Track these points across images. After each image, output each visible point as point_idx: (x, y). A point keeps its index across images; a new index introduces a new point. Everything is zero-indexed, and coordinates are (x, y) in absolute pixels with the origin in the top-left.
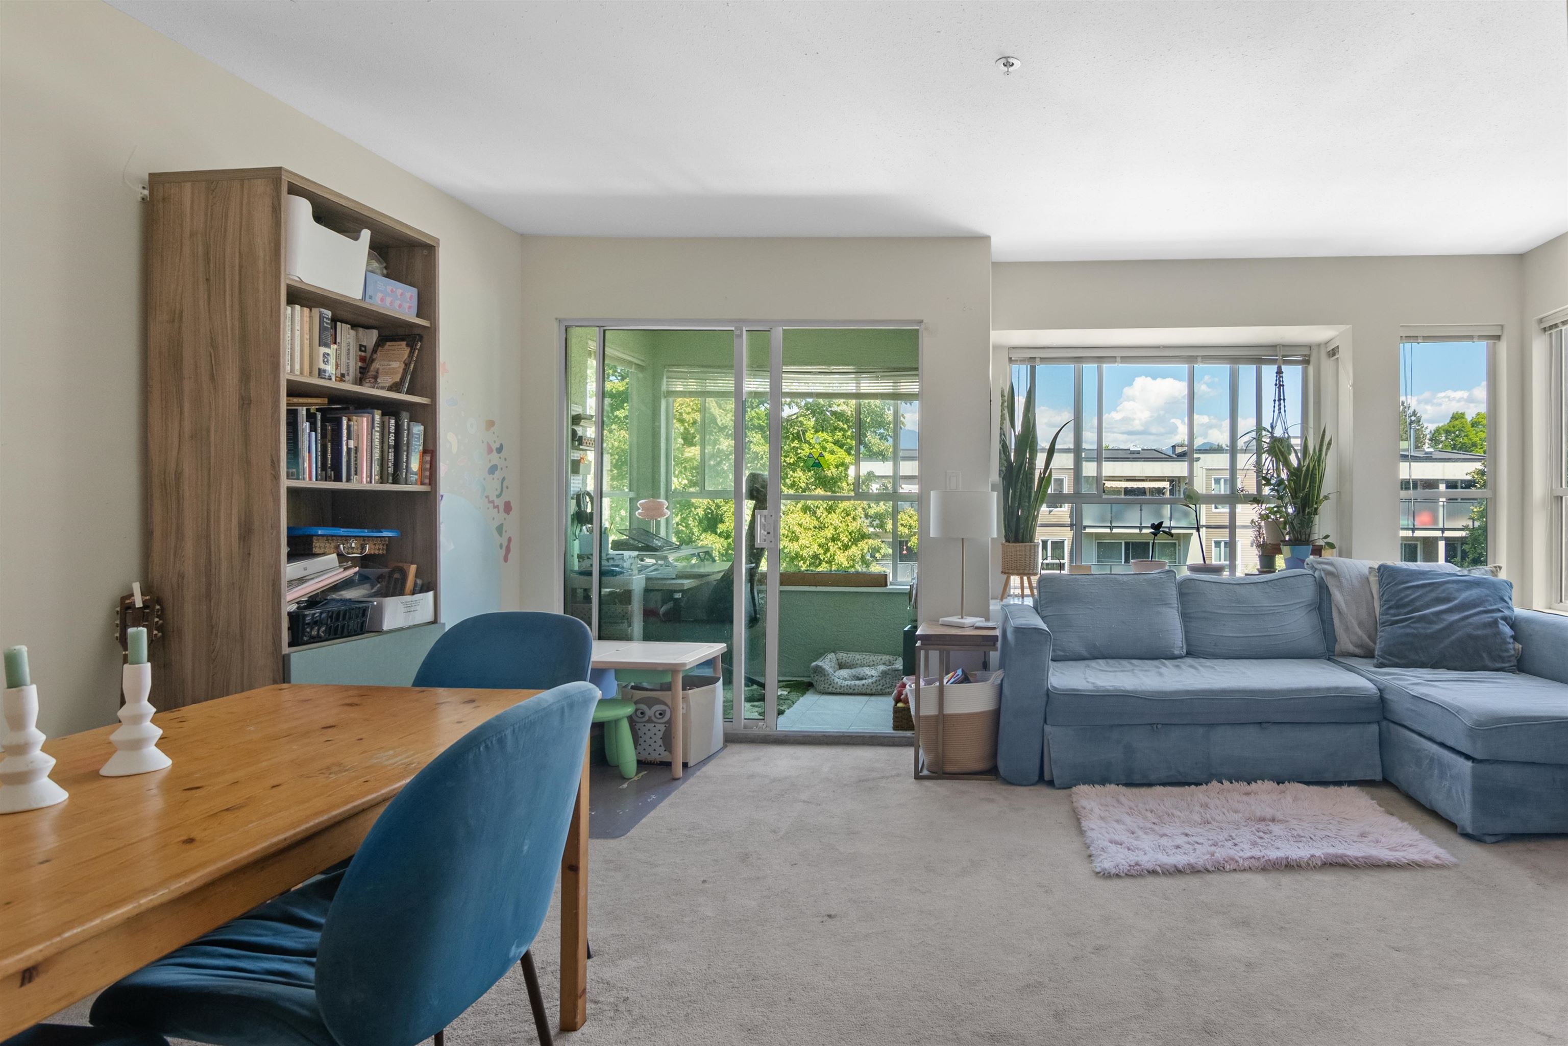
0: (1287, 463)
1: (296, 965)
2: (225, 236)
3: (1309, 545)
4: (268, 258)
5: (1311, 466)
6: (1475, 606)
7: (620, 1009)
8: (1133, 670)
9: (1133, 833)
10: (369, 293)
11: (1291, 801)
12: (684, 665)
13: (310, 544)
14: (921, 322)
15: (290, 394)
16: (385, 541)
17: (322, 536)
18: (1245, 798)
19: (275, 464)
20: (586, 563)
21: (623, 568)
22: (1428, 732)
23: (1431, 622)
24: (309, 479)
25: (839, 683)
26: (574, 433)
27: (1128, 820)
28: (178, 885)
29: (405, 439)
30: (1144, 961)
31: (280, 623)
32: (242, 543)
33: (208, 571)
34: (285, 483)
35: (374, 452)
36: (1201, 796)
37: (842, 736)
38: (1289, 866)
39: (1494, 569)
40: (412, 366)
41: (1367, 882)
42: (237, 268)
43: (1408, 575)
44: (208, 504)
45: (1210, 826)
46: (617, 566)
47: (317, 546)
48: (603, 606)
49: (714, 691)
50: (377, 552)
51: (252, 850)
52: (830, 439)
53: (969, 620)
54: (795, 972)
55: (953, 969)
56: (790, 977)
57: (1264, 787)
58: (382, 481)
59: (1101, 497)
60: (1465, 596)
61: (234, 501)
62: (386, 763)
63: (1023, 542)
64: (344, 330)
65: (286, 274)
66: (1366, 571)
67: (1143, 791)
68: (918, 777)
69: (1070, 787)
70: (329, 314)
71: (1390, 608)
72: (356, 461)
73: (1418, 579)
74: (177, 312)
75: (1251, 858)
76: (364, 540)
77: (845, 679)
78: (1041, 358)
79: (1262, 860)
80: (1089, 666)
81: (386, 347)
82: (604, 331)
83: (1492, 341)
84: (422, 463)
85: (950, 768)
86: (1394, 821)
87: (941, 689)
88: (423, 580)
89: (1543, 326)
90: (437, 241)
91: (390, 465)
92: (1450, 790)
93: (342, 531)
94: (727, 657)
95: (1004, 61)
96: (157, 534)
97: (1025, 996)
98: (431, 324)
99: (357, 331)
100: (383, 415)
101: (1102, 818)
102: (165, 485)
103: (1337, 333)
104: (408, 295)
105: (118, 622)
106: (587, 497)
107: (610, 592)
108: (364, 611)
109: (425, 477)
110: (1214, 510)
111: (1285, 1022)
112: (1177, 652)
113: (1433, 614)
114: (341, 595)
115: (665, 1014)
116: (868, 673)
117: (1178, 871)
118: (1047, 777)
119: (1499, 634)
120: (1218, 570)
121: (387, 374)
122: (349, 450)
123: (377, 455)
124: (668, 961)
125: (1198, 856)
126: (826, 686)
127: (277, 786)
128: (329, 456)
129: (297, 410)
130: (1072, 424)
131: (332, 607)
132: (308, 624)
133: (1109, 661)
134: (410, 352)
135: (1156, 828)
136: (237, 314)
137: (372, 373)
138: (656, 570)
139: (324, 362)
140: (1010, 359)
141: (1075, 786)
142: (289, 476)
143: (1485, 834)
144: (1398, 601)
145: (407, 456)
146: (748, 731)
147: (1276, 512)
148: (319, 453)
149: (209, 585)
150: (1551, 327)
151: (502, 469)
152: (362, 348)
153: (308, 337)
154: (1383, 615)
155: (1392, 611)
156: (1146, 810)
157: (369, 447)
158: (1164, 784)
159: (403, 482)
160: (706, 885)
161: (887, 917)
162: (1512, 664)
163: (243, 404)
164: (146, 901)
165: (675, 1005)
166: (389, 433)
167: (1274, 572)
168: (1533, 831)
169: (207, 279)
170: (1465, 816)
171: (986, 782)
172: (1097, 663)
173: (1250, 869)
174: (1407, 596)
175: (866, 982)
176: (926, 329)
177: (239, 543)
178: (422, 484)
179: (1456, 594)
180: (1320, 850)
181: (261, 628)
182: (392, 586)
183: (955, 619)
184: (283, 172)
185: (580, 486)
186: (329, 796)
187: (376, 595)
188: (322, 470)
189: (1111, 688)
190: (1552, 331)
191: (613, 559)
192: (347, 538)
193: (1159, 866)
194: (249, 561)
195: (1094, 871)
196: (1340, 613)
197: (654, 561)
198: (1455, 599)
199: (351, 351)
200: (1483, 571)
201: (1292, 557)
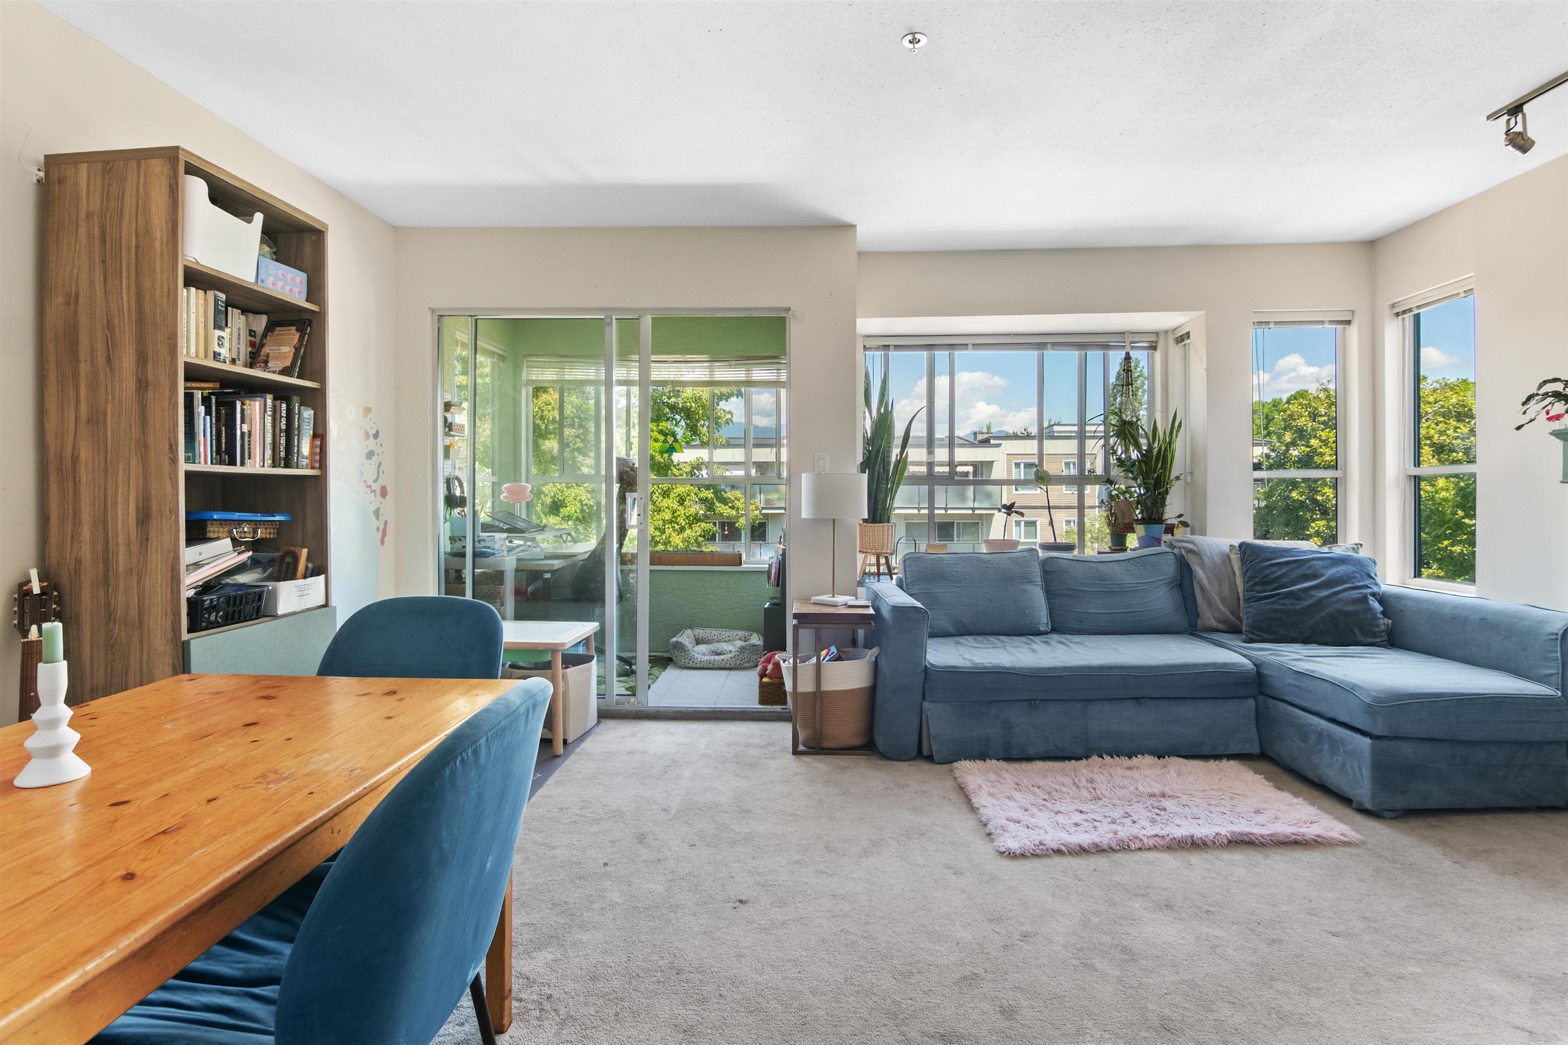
0: (1138, 446)
1: (236, 998)
2: (121, 218)
3: (1162, 524)
4: (165, 239)
5: (1163, 448)
6: (1343, 582)
7: (545, 1008)
8: (1004, 646)
9: (1026, 810)
10: (261, 277)
11: (1175, 775)
12: (563, 644)
13: (204, 529)
14: (789, 309)
15: (187, 379)
16: (276, 525)
17: (216, 520)
18: (1129, 773)
19: (173, 448)
20: (459, 545)
21: (493, 549)
22: (1316, 708)
23: (1299, 598)
24: (205, 465)
25: (699, 658)
26: (446, 419)
27: (1017, 796)
28: (127, 943)
29: (296, 423)
30: (1077, 949)
31: (180, 609)
32: (139, 528)
33: (106, 557)
34: (184, 467)
35: (266, 436)
36: (1084, 771)
37: (712, 712)
38: (1194, 845)
39: (1355, 546)
40: (302, 350)
41: (1279, 860)
42: (133, 249)
43: (1271, 553)
44: (105, 490)
45: (1101, 803)
46: (489, 548)
47: (212, 530)
48: (478, 587)
49: (590, 670)
50: (268, 536)
51: (204, 890)
52: (655, 428)
53: (841, 599)
54: (720, 965)
55: (882, 960)
56: (715, 969)
57: (1145, 761)
58: (274, 465)
59: (953, 478)
60: (1331, 572)
61: (131, 485)
62: (325, 769)
63: (880, 522)
64: (235, 316)
65: (183, 256)
66: (1227, 549)
67: (1025, 766)
68: (796, 752)
69: (950, 762)
70: (223, 296)
71: (1255, 585)
72: (249, 445)
73: (1282, 557)
74: (73, 294)
75: (1155, 836)
76: (256, 525)
77: (704, 654)
78: (894, 346)
79: (1168, 839)
80: (959, 643)
81: (276, 332)
82: (476, 320)
83: (1342, 326)
84: (312, 447)
85: (827, 744)
86: (1286, 796)
87: (818, 666)
88: (314, 564)
89: (1396, 311)
90: (326, 226)
91: (282, 449)
92: (1343, 765)
93: (237, 516)
94: (600, 635)
95: (910, 37)
96: (54, 519)
97: (965, 991)
98: (320, 308)
99: (247, 317)
100: (275, 399)
101: (992, 795)
102: (61, 470)
103: (1188, 320)
104: (298, 279)
105: (16, 609)
106: (456, 481)
107: (482, 572)
108: (260, 596)
109: (316, 461)
110: (1014, 492)
111: (1244, 1018)
112: (1042, 629)
113: (1300, 590)
114: (235, 579)
115: (593, 1013)
116: (725, 648)
117: (1082, 851)
118: (925, 751)
119: (1370, 609)
120: (1069, 548)
121: (276, 358)
122: (243, 434)
123: (269, 440)
124: (585, 953)
125: (1102, 835)
126: (687, 661)
127: (215, 799)
128: (223, 441)
129: (193, 393)
130: (924, 411)
131: (230, 592)
132: (206, 609)
133: (976, 637)
134: (300, 336)
135: (1049, 804)
136: (133, 295)
137: (262, 358)
138: (523, 551)
139: (219, 344)
140: (865, 346)
141: (956, 761)
142: (187, 460)
143: (1384, 810)
144: (1263, 578)
145: (298, 440)
146: (620, 708)
147: (1125, 492)
148: (214, 437)
149: (107, 571)
150: (1404, 312)
151: (378, 454)
152: (252, 333)
153: (203, 320)
154: (1247, 591)
155: (1258, 588)
156: (1033, 786)
157: (262, 431)
158: (1044, 759)
159: (295, 465)
160: (608, 868)
161: (799, 902)
162: (1383, 639)
163: (140, 387)
164: (93, 966)
165: (603, 1003)
166: (281, 417)
167: (1126, 550)
168: (1434, 806)
169: (103, 261)
170: (1363, 791)
171: (863, 757)
172: (966, 639)
173: (1155, 848)
174: (1272, 573)
175: (795, 975)
176: (794, 316)
177: (137, 529)
178: (312, 468)
179: (1323, 571)
180: (1224, 828)
181: (160, 614)
182: (284, 569)
183: (826, 598)
184: (180, 152)
185: (450, 470)
186: (275, 813)
187: (268, 579)
188: (217, 454)
189: (989, 665)
190: (1405, 316)
191: (484, 540)
192: (240, 522)
193: (1064, 845)
194: (147, 546)
195: (997, 851)
196: (1202, 589)
197: (521, 542)
198: (1322, 575)
199: (241, 335)
200: (1344, 548)
201: (1147, 535)
